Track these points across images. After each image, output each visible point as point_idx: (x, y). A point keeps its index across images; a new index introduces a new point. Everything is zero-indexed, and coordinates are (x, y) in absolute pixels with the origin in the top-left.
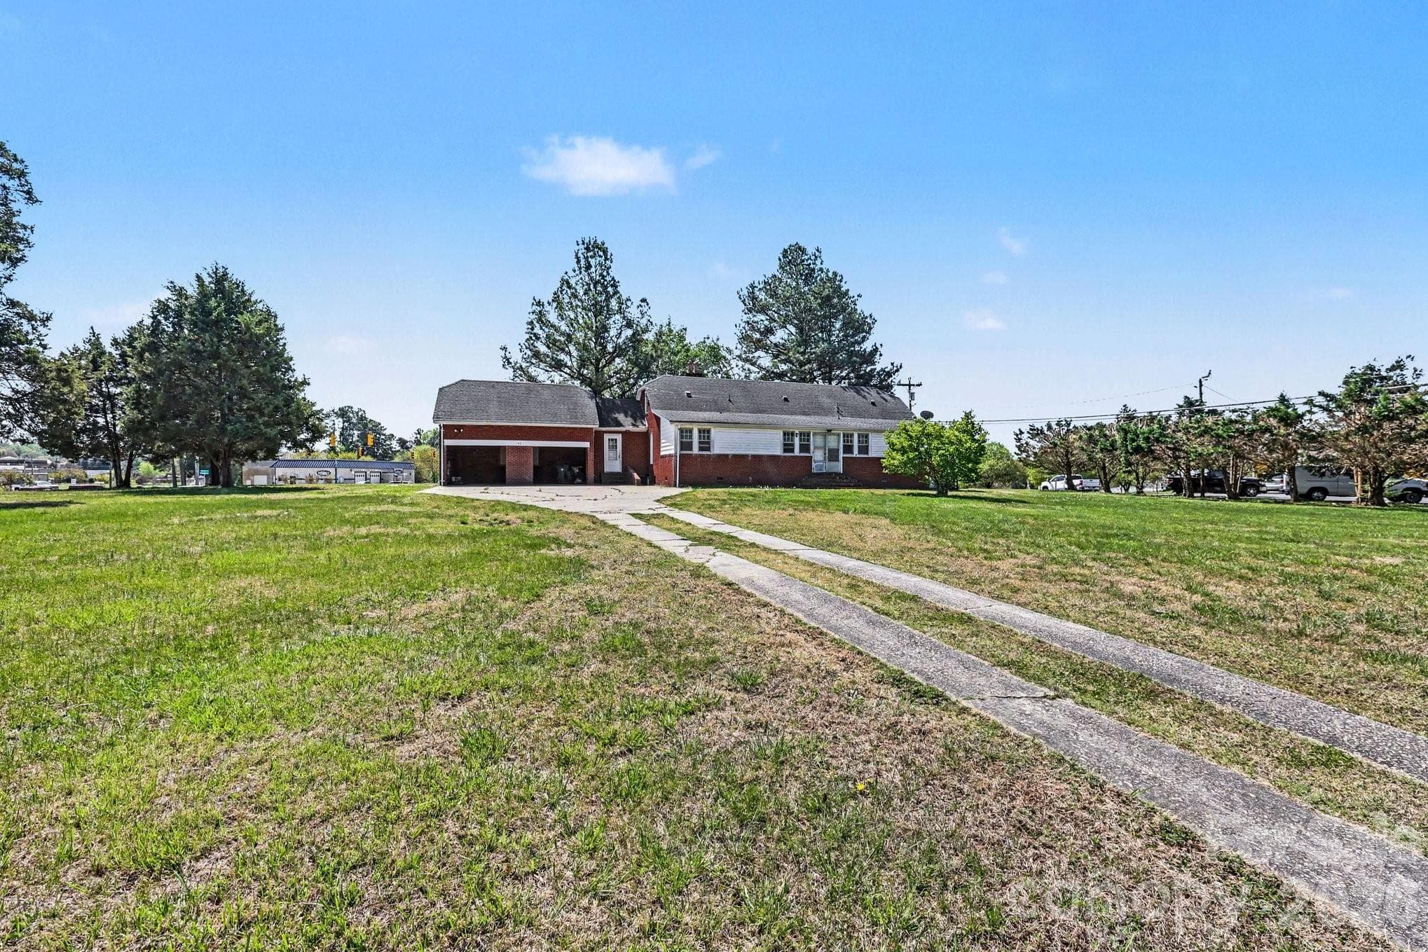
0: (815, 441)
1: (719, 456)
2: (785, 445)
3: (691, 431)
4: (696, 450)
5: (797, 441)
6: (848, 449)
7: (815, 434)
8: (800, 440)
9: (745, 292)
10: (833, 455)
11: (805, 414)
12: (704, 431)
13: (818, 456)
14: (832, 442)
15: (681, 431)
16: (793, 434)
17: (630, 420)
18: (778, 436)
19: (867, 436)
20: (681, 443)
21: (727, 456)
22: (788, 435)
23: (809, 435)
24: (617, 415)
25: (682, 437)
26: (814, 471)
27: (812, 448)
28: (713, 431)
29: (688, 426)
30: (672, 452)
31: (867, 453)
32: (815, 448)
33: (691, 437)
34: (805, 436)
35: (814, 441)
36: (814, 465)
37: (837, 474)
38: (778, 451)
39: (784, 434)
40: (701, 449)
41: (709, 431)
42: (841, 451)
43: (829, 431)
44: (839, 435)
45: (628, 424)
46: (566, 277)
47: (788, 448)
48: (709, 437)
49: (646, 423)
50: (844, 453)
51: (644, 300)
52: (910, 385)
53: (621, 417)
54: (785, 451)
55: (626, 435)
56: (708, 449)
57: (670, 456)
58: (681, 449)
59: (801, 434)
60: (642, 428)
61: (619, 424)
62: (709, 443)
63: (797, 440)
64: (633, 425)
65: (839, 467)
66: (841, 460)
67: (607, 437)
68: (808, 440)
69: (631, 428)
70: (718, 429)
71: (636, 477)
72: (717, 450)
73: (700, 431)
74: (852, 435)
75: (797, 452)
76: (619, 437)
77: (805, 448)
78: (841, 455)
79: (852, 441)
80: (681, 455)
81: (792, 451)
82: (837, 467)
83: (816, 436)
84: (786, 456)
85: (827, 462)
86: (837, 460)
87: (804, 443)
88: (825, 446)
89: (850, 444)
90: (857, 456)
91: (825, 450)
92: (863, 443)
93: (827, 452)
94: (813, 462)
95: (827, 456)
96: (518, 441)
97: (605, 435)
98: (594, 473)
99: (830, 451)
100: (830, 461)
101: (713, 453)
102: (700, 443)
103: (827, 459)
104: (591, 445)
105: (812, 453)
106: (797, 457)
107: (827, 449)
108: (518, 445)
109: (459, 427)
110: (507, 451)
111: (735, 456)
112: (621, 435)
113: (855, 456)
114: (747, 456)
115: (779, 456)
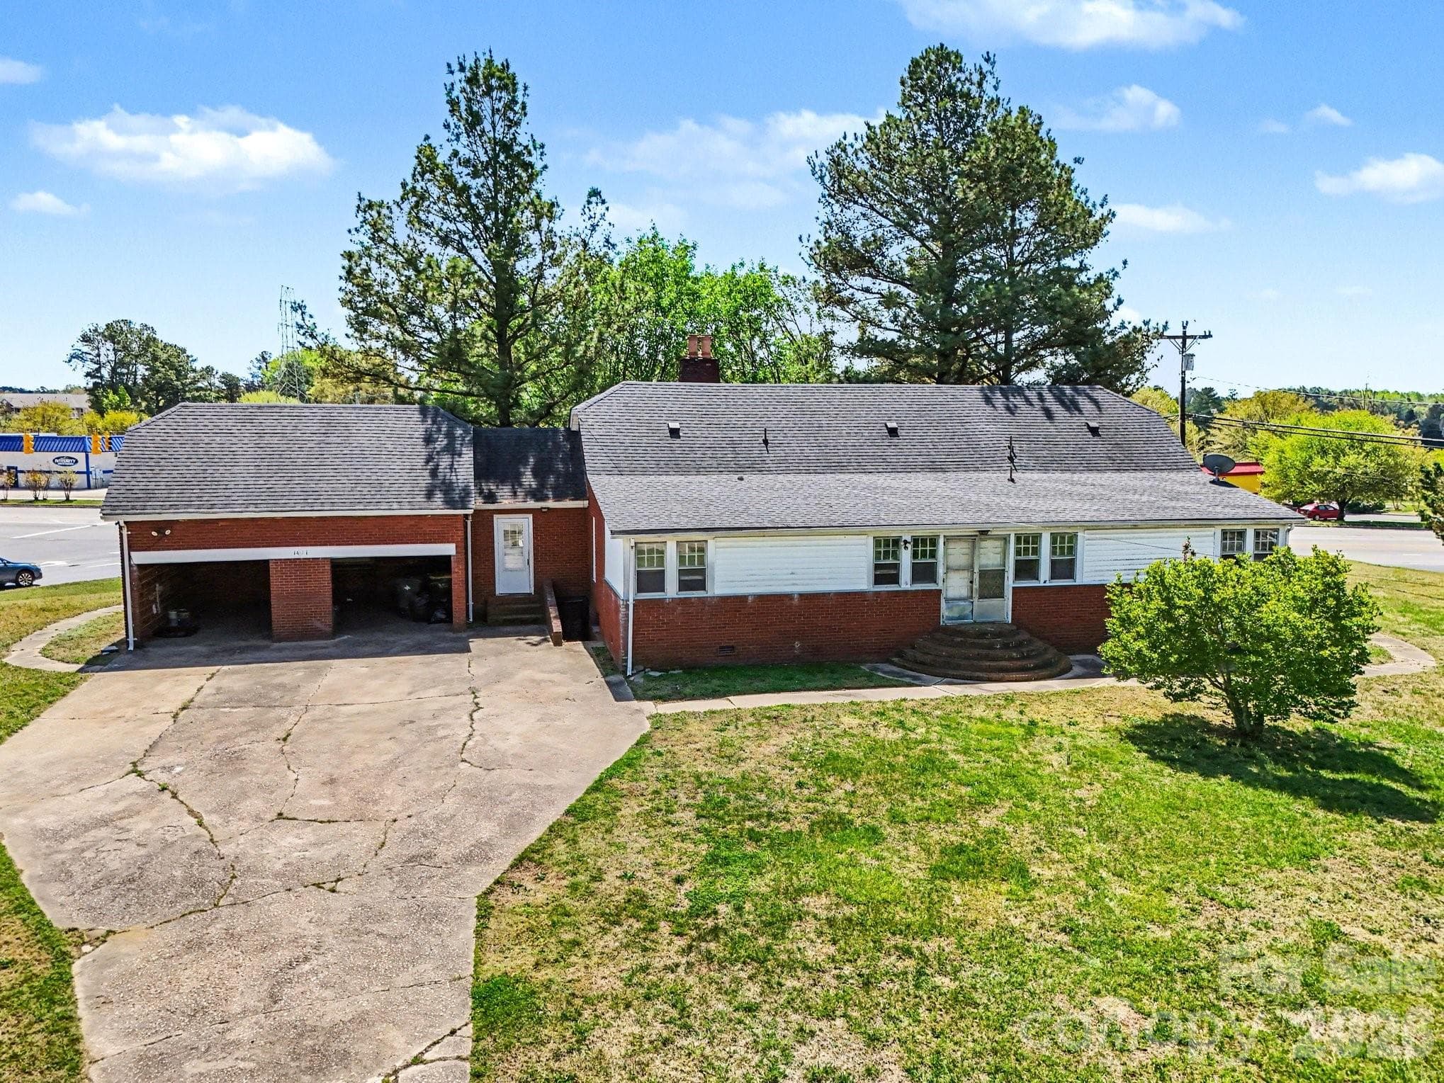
0: (950, 556)
1: (724, 599)
2: (877, 567)
3: (661, 548)
4: (672, 589)
5: (906, 558)
6: (1026, 569)
7: (949, 540)
8: (915, 555)
9: (824, 159)
10: (990, 583)
11: (934, 468)
12: (691, 549)
13: (954, 586)
14: (989, 555)
16: (896, 542)
18: (862, 547)
19: (1073, 538)
20: (639, 574)
21: (742, 599)
22: (886, 545)
23: (934, 542)
25: (639, 561)
26: (944, 619)
27: (941, 570)
28: (710, 546)
29: (652, 539)
30: (621, 594)
31: (1072, 577)
32: (949, 569)
33: (661, 561)
34: (925, 544)
35: (946, 554)
36: (944, 606)
37: (1000, 626)
38: (861, 580)
39: (877, 542)
40: (683, 586)
41: (701, 547)
42: (1010, 573)
43: (984, 533)
44: (1005, 539)
47: (886, 574)
48: (701, 560)
50: (1017, 578)
52: (1184, 337)
54: (878, 580)
55: (540, 515)
56: (701, 585)
57: (617, 596)
58: (640, 589)
59: (916, 541)
60: (576, 504)
62: (702, 572)
63: (906, 556)
64: (559, 495)
65: (1003, 609)
66: (1009, 594)
67: (500, 520)
68: (933, 554)
69: (553, 504)
70: (723, 543)
72: (719, 586)
73: (681, 549)
74: (1037, 538)
75: (905, 582)
76: (527, 520)
77: (924, 572)
78: (1010, 582)
79: (1036, 551)
80: (637, 603)
81: (895, 579)
82: (999, 609)
83: (951, 545)
84: (877, 594)
85: (976, 600)
86: (1001, 595)
87: (923, 561)
88: (972, 567)
89: (1032, 557)
90: (1048, 584)
91: (973, 572)
92: (1062, 553)
93: (976, 576)
94: (943, 601)
95: (976, 586)
96: (296, 549)
97: (496, 517)
98: (471, 603)
99: (983, 574)
100: (981, 597)
101: (710, 594)
102: (681, 572)
103: (976, 595)
104: (462, 549)
105: (940, 581)
106: (906, 592)
107: (976, 570)
108: (297, 556)
109: (160, 526)
110: (272, 571)
111: (761, 598)
112: (531, 516)
113: (1042, 584)
114: (789, 596)
115: (862, 594)
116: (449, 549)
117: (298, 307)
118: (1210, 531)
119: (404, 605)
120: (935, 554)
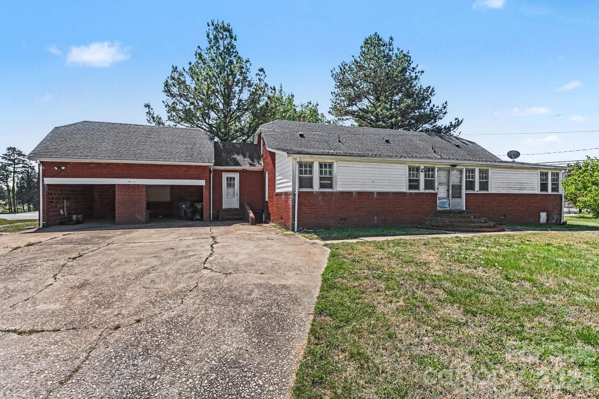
1: (342, 193)
2: (410, 181)
3: (311, 165)
6: (470, 185)
7: (439, 169)
8: (425, 175)
10: (456, 191)
12: (326, 166)
13: (442, 192)
14: (454, 179)
15: (301, 165)
16: (418, 169)
17: (247, 160)
18: (404, 172)
19: (487, 172)
20: (300, 178)
21: (350, 193)
22: (414, 170)
23: (433, 170)
24: (235, 156)
25: (301, 171)
26: (439, 209)
27: (436, 184)
28: (335, 165)
29: (306, 159)
30: (290, 189)
31: (487, 190)
32: (440, 184)
33: (311, 172)
34: (429, 171)
35: (439, 177)
36: (438, 201)
37: (461, 212)
38: (404, 188)
39: (410, 169)
40: (322, 186)
41: (331, 165)
42: (464, 187)
43: (453, 166)
44: (461, 171)
45: (245, 164)
46: (199, 51)
47: (413, 184)
48: (331, 173)
49: (262, 162)
50: (467, 189)
51: (262, 70)
53: (239, 158)
54: (411, 187)
55: (243, 173)
56: (330, 186)
57: (286, 194)
58: (301, 186)
59: (426, 169)
60: (258, 167)
61: (237, 164)
62: (331, 179)
63: (422, 175)
64: (251, 165)
65: (462, 204)
66: (464, 196)
67: (225, 176)
69: (247, 167)
70: (341, 164)
71: (251, 215)
72: (339, 187)
73: (321, 165)
74: (473, 171)
75: (422, 189)
76: (237, 176)
77: (429, 184)
78: (464, 192)
79: (473, 177)
80: (300, 193)
81: (417, 187)
82: (460, 204)
83: (440, 172)
84: (411, 193)
85: (451, 199)
86: (460, 197)
87: (428, 179)
88: (448, 182)
89: (471, 180)
90: (478, 192)
91: (449, 186)
92: (483, 179)
93: (451, 187)
94: (438, 199)
95: (450, 192)
96: (129, 180)
97: (223, 173)
98: (212, 212)
99: (453, 186)
100: (453, 197)
101: (335, 190)
102: (321, 179)
103: (450, 196)
104: (208, 182)
105: (436, 189)
106: (423, 193)
107: (451, 185)
108: (129, 183)
109: (59, 165)
110: (117, 190)
111: (360, 194)
112: (238, 174)
113: (476, 192)
114: (372, 193)
115: (404, 193)
116: (202, 183)
118: (536, 172)
119: (182, 214)
120: (433, 176)
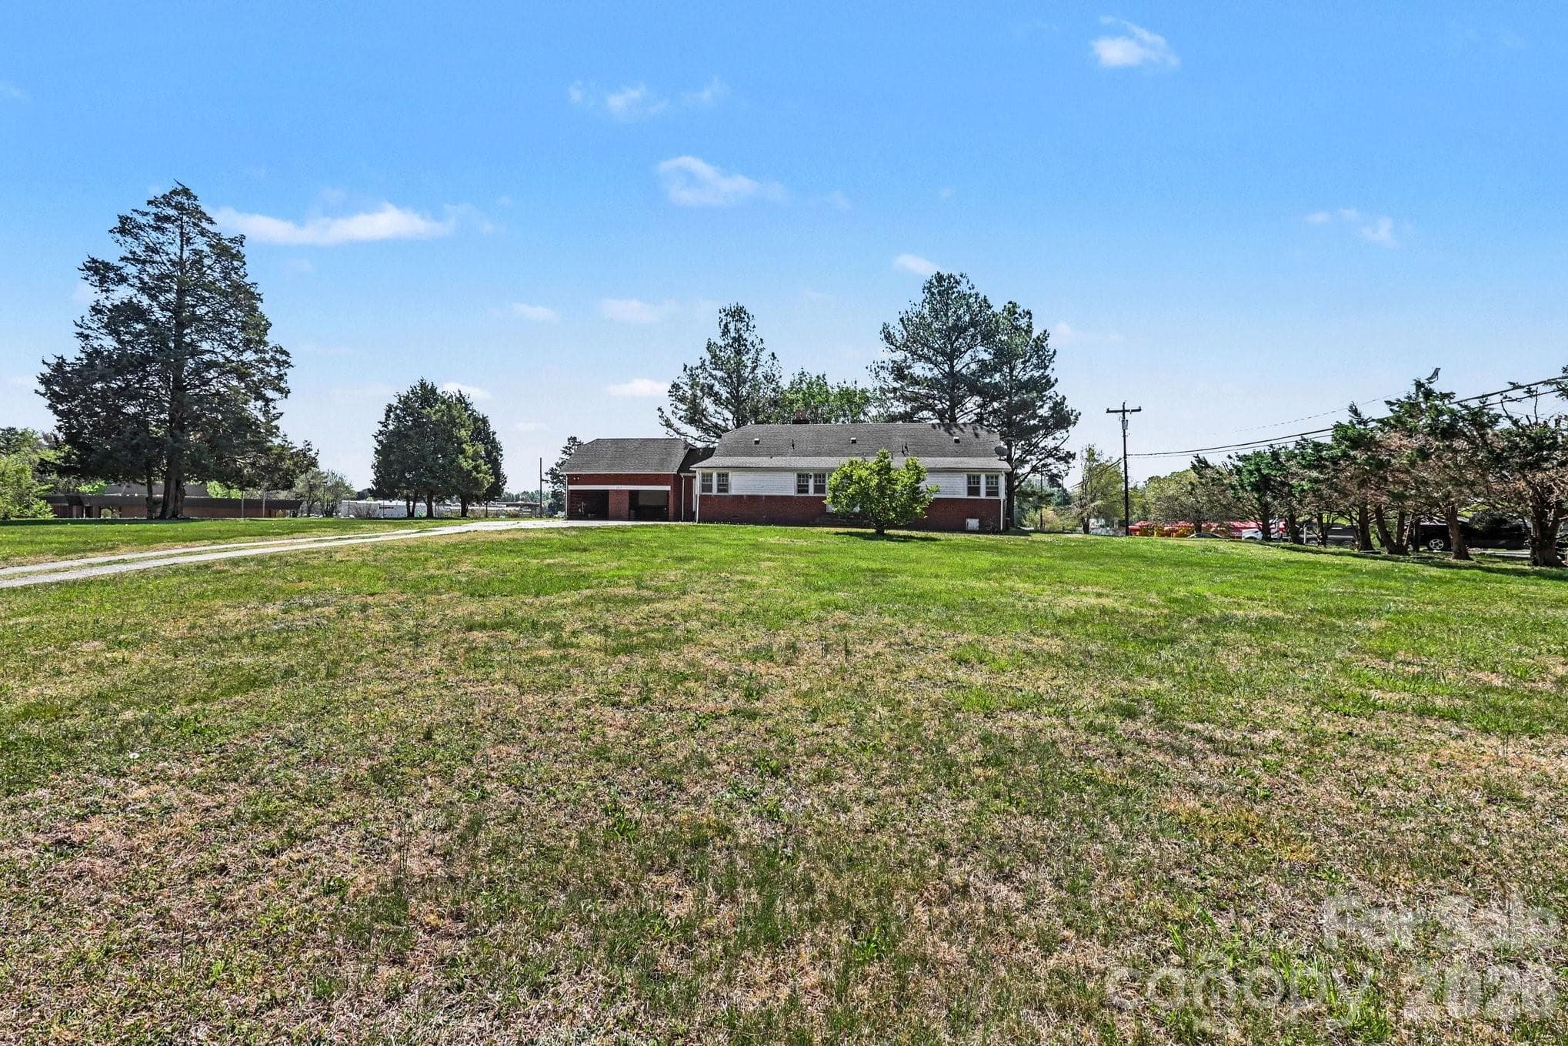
1: (735, 496)
2: (799, 486)
3: (711, 475)
4: (715, 492)
5: (811, 482)
7: (830, 476)
8: (815, 481)
12: (723, 475)
15: (703, 475)
16: (807, 475)
18: (792, 479)
21: (742, 496)
22: (803, 477)
23: (824, 476)
25: (703, 480)
26: (829, 510)
27: (827, 488)
28: (730, 475)
29: (708, 471)
32: (831, 488)
34: (820, 477)
38: (795, 492)
39: (799, 476)
40: (719, 490)
41: (727, 475)
47: (802, 489)
48: (727, 481)
54: (799, 491)
56: (726, 491)
58: (702, 491)
62: (726, 485)
70: (735, 473)
72: (733, 491)
73: (719, 475)
75: (811, 493)
77: (820, 489)
80: (701, 496)
81: (806, 492)
84: (799, 497)
87: (818, 484)
96: (618, 486)
101: (729, 494)
102: (719, 485)
106: (811, 497)
108: (618, 489)
109: (576, 476)
110: (610, 494)
111: (750, 496)
114: (761, 496)
115: (791, 497)
116: (668, 488)
117: (659, 409)
118: (960, 475)
120: (824, 481)
